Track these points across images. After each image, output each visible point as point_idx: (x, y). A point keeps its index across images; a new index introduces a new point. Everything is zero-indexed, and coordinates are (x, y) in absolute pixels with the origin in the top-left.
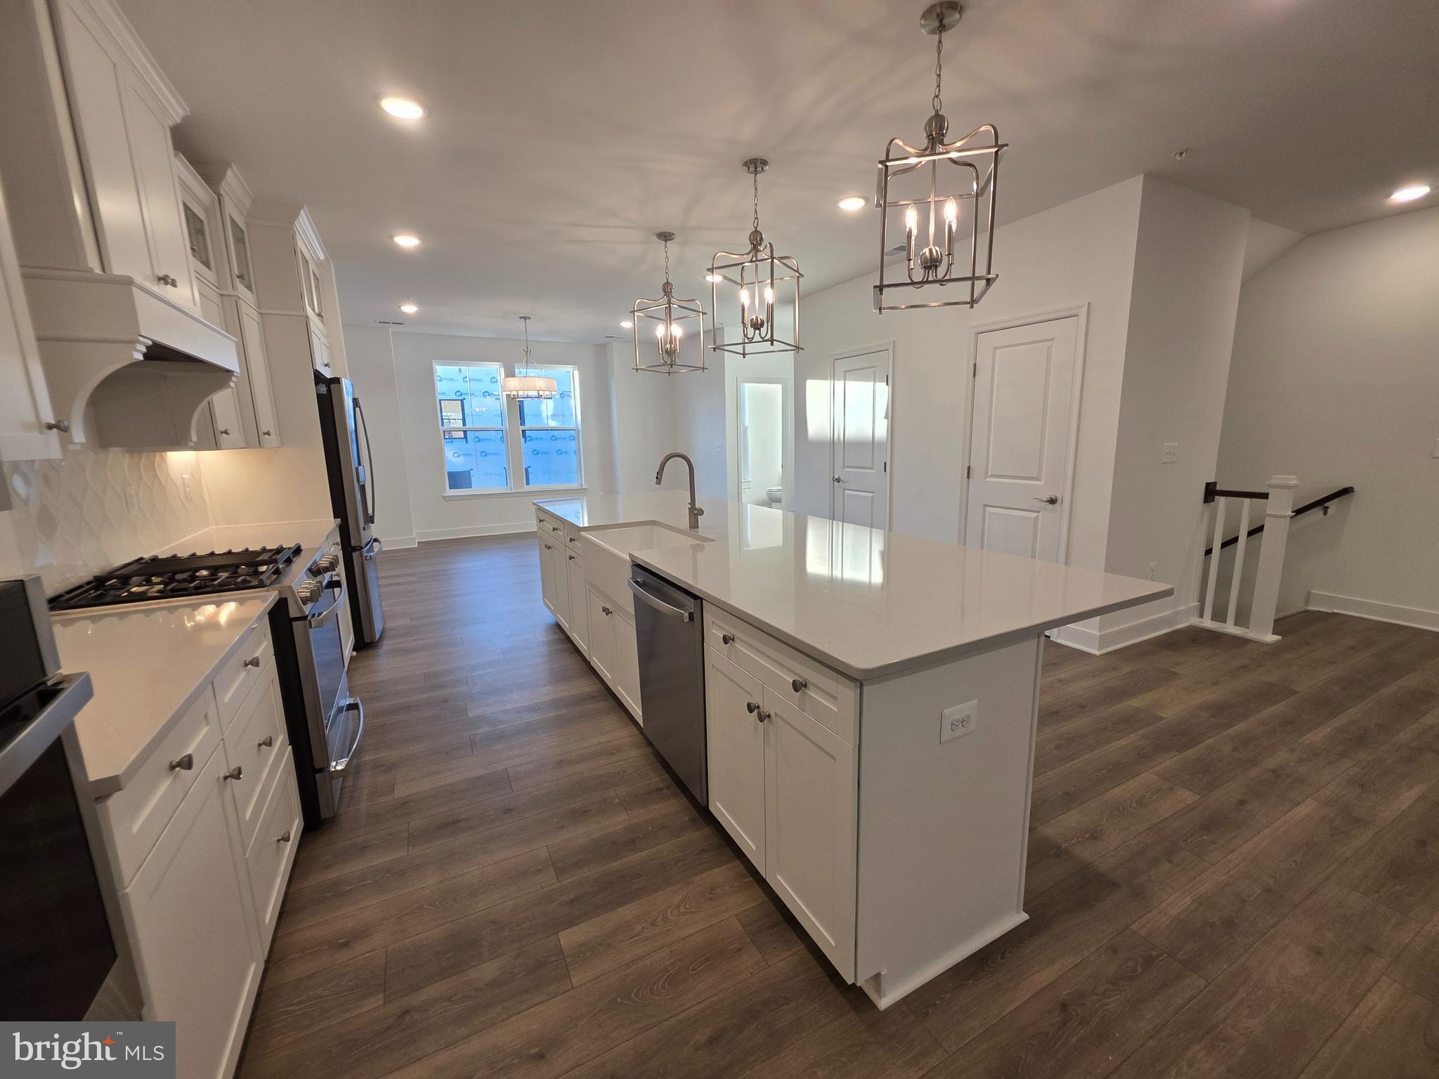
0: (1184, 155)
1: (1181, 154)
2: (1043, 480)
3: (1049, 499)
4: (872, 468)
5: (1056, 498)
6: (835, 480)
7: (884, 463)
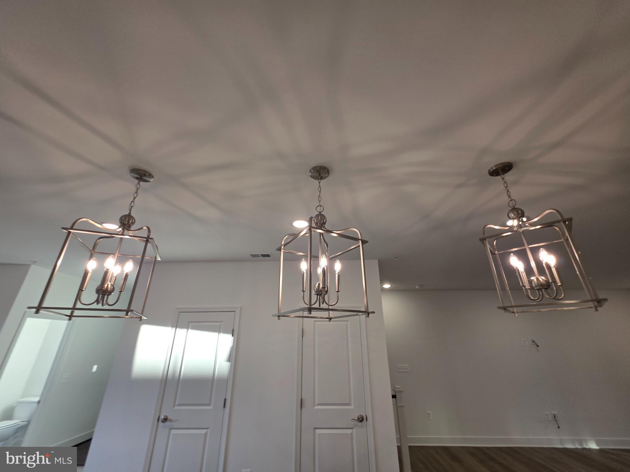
0: (397, 258)
1: (396, 258)
2: (353, 404)
3: (359, 419)
4: (209, 405)
5: (362, 416)
6: (160, 420)
7: (224, 399)
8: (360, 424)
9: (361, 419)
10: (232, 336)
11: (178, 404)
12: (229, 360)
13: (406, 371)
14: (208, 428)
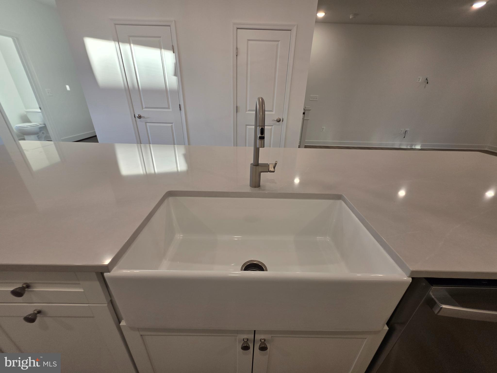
2: (274, 111)
3: (277, 120)
4: (168, 108)
5: (280, 119)
6: (136, 117)
7: (179, 105)
8: (278, 123)
9: (279, 121)
10: (174, 53)
11: (145, 107)
12: (175, 75)
13: (316, 100)
14: (172, 123)
